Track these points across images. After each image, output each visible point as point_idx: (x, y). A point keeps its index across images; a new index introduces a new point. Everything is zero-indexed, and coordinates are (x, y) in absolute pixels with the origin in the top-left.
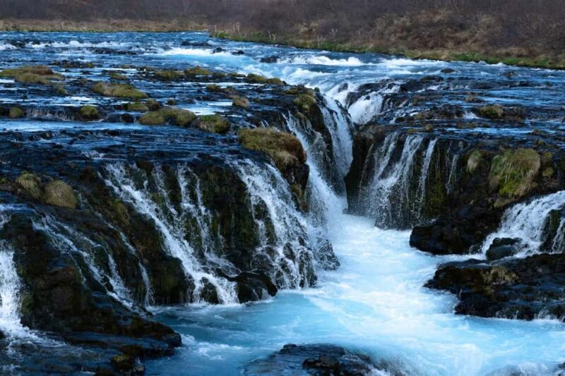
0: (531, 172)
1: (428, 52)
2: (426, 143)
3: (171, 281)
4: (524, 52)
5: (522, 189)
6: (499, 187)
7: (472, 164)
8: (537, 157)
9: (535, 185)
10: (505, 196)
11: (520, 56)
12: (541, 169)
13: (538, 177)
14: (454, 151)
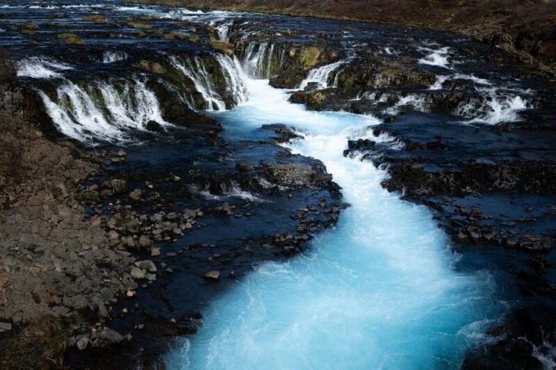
0: (317, 56)
1: (226, 8)
2: (269, 46)
3: (200, 102)
4: (267, 8)
5: (314, 63)
6: (304, 63)
7: (292, 53)
8: (318, 51)
9: (318, 61)
10: (307, 66)
11: (266, 10)
12: (320, 55)
13: (319, 58)
14: (283, 48)
